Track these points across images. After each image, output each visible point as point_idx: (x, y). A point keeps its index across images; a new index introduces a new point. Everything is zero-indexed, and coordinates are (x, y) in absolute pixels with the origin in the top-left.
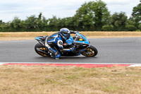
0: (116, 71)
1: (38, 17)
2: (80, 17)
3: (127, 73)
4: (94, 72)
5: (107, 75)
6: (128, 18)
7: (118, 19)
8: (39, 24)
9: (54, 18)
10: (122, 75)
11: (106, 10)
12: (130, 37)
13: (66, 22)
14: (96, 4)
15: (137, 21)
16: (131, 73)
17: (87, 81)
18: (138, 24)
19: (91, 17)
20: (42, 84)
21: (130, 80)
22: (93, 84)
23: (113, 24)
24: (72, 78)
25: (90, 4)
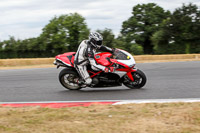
0: (95, 111)
2: (49, 37)
3: (110, 113)
4: (65, 114)
5: (82, 117)
6: (116, 37)
9: (12, 39)
10: (103, 116)
11: (84, 27)
13: (29, 45)
14: (69, 18)
15: (128, 40)
16: (116, 113)
18: (130, 46)
19: (63, 37)
21: (114, 124)
24: (35, 123)
25: (61, 18)
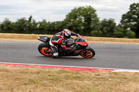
0: (99, 75)
1: (28, 20)
2: (70, 21)
3: (110, 77)
4: (78, 75)
5: (90, 79)
6: (117, 25)
8: (29, 27)
9: (44, 21)
10: (105, 79)
11: (95, 16)
12: (117, 43)
13: (56, 26)
14: (85, 9)
15: (125, 28)
16: (114, 78)
17: (70, 84)
18: (127, 31)
19: (80, 22)
20: (26, 84)
21: (112, 85)
22: (75, 87)
23: (102, 30)
24: (56, 80)
25: (80, 9)
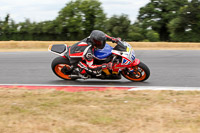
0: (110, 96)
1: (4, 20)
2: (65, 20)
3: (126, 98)
4: (81, 97)
5: (97, 102)
6: (132, 23)
7: (118, 24)
8: (5, 31)
10: (119, 102)
13: (44, 28)
14: (86, 2)
17: (70, 110)
18: (146, 32)
19: (79, 21)
20: (7, 113)
21: (130, 109)
22: (78, 113)
23: (110, 31)
24: (49, 106)
25: (78, 2)
